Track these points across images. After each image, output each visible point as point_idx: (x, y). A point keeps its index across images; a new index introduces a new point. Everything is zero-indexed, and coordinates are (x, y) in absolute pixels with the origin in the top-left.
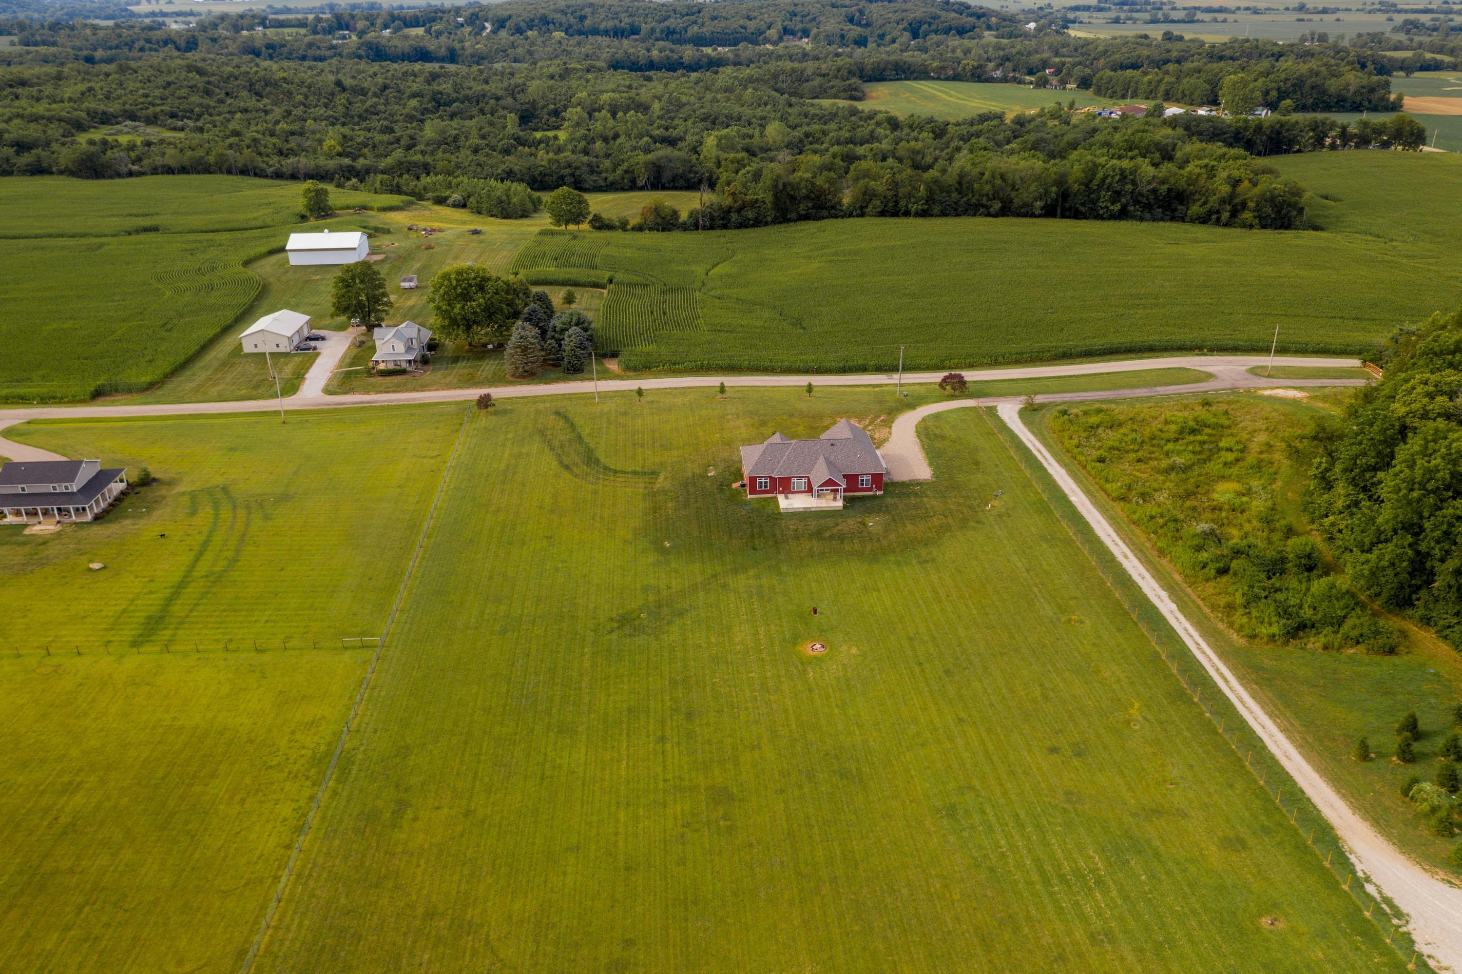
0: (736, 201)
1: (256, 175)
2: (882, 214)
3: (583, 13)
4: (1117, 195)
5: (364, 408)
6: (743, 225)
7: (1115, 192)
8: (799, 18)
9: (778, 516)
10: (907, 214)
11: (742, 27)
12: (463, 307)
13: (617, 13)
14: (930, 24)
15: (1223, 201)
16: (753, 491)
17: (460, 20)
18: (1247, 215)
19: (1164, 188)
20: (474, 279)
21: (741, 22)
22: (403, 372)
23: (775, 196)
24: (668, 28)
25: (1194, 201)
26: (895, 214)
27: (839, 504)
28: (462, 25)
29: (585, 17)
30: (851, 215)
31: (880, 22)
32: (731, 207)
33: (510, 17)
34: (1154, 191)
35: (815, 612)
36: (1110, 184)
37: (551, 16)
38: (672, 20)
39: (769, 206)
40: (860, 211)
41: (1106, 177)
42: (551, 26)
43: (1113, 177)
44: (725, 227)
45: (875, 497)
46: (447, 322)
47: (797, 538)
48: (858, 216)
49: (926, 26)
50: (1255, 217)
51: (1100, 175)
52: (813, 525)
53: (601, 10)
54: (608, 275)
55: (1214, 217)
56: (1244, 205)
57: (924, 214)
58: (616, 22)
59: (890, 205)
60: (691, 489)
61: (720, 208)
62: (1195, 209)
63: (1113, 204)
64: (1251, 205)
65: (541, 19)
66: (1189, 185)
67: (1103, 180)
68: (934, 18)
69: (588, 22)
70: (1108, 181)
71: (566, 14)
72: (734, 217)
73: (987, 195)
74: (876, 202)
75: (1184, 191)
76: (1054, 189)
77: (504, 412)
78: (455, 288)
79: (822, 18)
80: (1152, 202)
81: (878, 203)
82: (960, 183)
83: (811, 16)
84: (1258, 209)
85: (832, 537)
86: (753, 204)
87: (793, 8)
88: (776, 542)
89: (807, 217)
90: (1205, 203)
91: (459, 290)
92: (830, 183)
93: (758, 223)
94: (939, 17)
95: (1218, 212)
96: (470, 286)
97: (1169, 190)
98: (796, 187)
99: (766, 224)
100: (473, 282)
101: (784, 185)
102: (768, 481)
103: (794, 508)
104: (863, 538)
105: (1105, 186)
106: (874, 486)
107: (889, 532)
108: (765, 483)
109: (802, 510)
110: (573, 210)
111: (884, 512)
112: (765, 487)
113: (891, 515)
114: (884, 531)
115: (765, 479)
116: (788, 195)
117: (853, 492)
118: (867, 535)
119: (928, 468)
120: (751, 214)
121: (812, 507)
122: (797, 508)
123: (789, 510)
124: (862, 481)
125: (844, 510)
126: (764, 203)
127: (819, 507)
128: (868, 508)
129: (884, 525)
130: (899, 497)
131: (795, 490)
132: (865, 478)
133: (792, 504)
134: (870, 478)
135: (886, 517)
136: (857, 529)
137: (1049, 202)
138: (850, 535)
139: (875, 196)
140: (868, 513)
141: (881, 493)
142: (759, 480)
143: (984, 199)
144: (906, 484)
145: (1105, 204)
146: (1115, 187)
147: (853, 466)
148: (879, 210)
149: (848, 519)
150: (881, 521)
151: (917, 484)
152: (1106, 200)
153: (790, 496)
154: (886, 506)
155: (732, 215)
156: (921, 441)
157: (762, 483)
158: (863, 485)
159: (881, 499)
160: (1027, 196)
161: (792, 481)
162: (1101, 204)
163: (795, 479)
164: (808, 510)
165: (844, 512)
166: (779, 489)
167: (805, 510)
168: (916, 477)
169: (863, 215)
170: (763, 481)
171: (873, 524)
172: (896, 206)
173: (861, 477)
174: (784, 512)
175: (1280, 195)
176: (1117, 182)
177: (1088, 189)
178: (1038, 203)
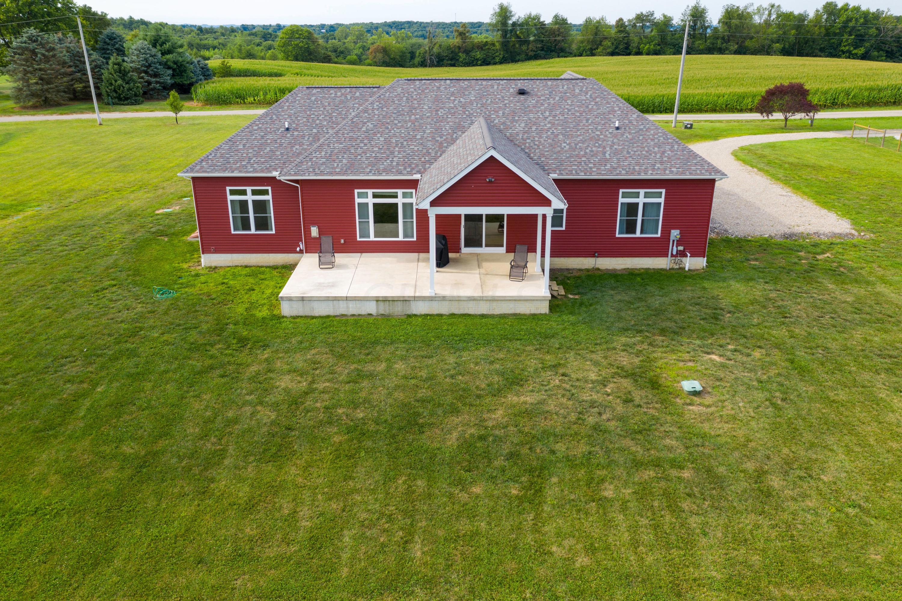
0: (464, 43)
2: (613, 54)
4: (860, 40)
6: (471, 63)
7: (859, 37)
10: (639, 53)
23: (504, 35)
26: (627, 52)
30: (581, 55)
32: (459, 48)
36: (854, 28)
39: (498, 46)
40: (589, 50)
41: (849, 20)
43: (856, 20)
44: (452, 65)
48: (588, 56)
51: (843, 18)
57: (656, 53)
59: (621, 45)
61: (448, 48)
63: (855, 49)
67: (845, 26)
70: (853, 24)
72: (462, 56)
73: (723, 38)
74: (607, 43)
76: (793, 32)
80: (895, 50)
81: (609, 44)
82: (694, 25)
86: (482, 46)
89: (536, 57)
93: (485, 62)
98: (525, 26)
99: (495, 64)
101: (514, 25)
102: (269, 197)
103: (336, 299)
104: (657, 464)
105: (849, 29)
106: (675, 234)
107: (808, 436)
108: (260, 206)
109: (371, 308)
110: (301, 44)
111: (734, 330)
112: (262, 224)
113: (777, 346)
114: (775, 427)
115: (254, 193)
116: (518, 37)
117: (593, 256)
118: (680, 452)
119: (824, 212)
120: (479, 55)
121: (416, 298)
122: (347, 299)
123: (315, 305)
124: (632, 209)
125: (555, 316)
126: (493, 45)
127: (444, 298)
128: (659, 312)
129: (760, 396)
130: (776, 280)
131: (372, 238)
132: (641, 200)
133: (333, 285)
134: (662, 200)
135: (757, 354)
136: (620, 409)
137: (787, 46)
138: (583, 448)
139: (606, 38)
140: (663, 332)
141: (700, 263)
142: (233, 192)
143: (719, 41)
144: (780, 246)
145: (847, 48)
146: (859, 30)
147: (595, 155)
148: (609, 50)
149: (571, 355)
150: (739, 373)
151: (815, 245)
152: (848, 45)
153: (340, 258)
154: (737, 308)
155: (460, 54)
156: (760, 170)
157: (246, 202)
158: (630, 227)
159: (706, 284)
160: (765, 39)
161: (358, 200)
162: (843, 48)
163: (370, 192)
164: (398, 309)
165: (554, 324)
166: (308, 232)
167: (384, 309)
168: (801, 229)
169: (593, 55)
170: (250, 198)
171: (699, 388)
172: (627, 48)
173: (625, 195)
174: (295, 313)
176: (861, 26)
177: (828, 34)
178: (777, 44)
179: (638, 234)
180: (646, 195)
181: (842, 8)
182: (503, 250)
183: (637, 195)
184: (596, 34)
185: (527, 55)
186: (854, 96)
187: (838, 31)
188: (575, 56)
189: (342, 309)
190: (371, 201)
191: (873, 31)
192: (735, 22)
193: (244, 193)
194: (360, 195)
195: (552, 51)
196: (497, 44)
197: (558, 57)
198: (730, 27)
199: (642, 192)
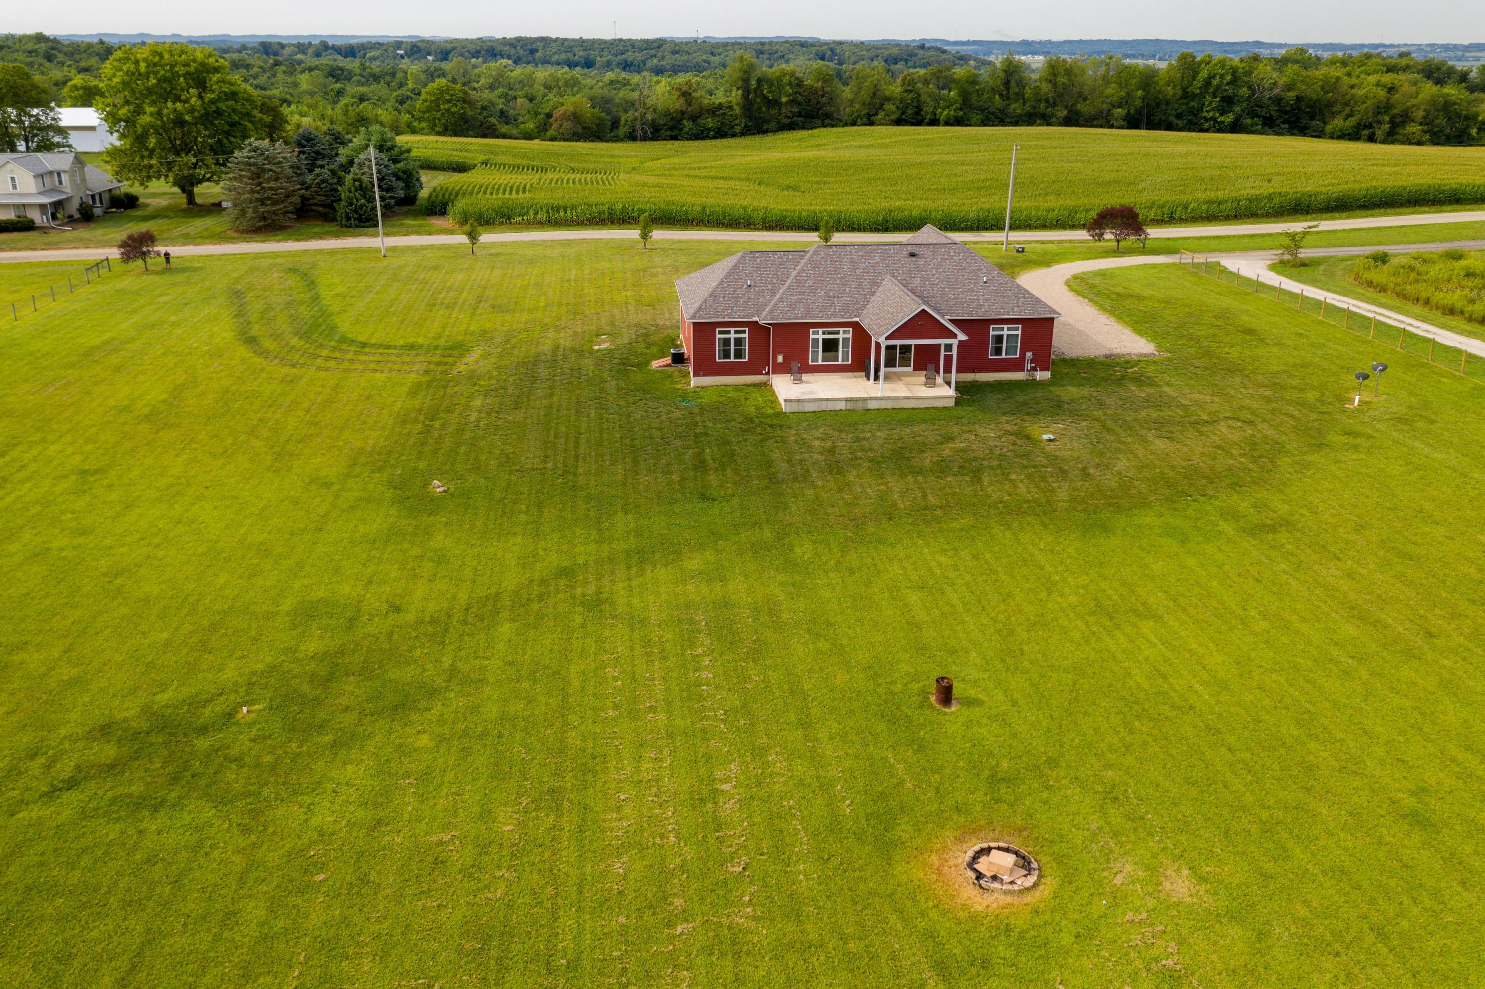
0: (689, 104)
2: (899, 122)
3: (534, 46)
4: (1228, 102)
6: (700, 135)
7: (1225, 98)
8: (766, 56)
9: (776, 420)
10: (934, 122)
11: (705, 61)
13: (571, 47)
14: (906, 61)
15: (1376, 111)
16: (705, 368)
18: (1413, 128)
19: (1293, 94)
21: (704, 57)
22: (26, 224)
23: (746, 96)
24: (626, 61)
25: (1334, 114)
26: (917, 121)
27: (951, 392)
29: (536, 51)
30: (854, 124)
32: (682, 113)
33: (454, 48)
34: (1278, 100)
35: (946, 695)
36: (1218, 87)
37: (498, 48)
38: (629, 54)
39: (737, 110)
41: (1211, 77)
42: (498, 58)
43: (1222, 77)
44: (674, 138)
45: (1032, 384)
48: (864, 125)
50: (1424, 132)
51: (1204, 74)
52: (879, 438)
53: (553, 44)
54: (482, 158)
55: (1367, 130)
56: (1406, 117)
57: (958, 122)
58: (570, 55)
59: (910, 112)
61: (667, 113)
62: (1338, 123)
63: (1221, 115)
64: (1420, 114)
65: (488, 51)
66: (1326, 92)
67: (1208, 82)
69: (538, 55)
70: (1215, 82)
71: (516, 48)
72: (687, 124)
73: (1047, 100)
74: (890, 107)
75: (1318, 100)
76: (1140, 93)
79: (792, 56)
80: (1275, 114)
81: (893, 108)
82: (1007, 84)
83: (779, 54)
84: (1426, 121)
86: (714, 110)
87: (760, 47)
89: (792, 127)
90: (1350, 115)
91: (152, 81)
93: (720, 133)
94: (916, 55)
95: (1371, 124)
97: (1299, 99)
98: (776, 83)
99: (734, 135)
101: (759, 81)
102: (746, 335)
103: (820, 400)
104: (1034, 467)
105: (1212, 89)
106: (1029, 355)
107: (1109, 455)
108: (738, 342)
109: (842, 406)
111: (1071, 412)
112: (738, 354)
113: (1096, 420)
114: (1092, 452)
115: (736, 332)
116: (765, 97)
117: (973, 372)
118: (1045, 461)
119: (1138, 337)
120: (710, 122)
121: (871, 399)
122: (827, 400)
123: (806, 404)
124: (999, 339)
125: (959, 408)
126: (730, 108)
127: (889, 398)
128: (1024, 404)
129: (1085, 441)
130: (1097, 385)
131: (820, 362)
132: (1005, 333)
133: (812, 393)
134: (1019, 332)
135: (1084, 423)
136: (1011, 447)
137: (1132, 112)
138: (996, 463)
139: (888, 99)
140: (1028, 414)
141: (1047, 375)
142: (720, 332)
143: (1043, 106)
144: (1101, 363)
145: (1211, 114)
146: (1226, 90)
147: (973, 302)
148: (894, 117)
149: (977, 427)
150: (1074, 431)
151: (1127, 362)
152: (1213, 110)
153: (805, 377)
154: (1072, 401)
155: (684, 122)
156: (1090, 301)
157: (729, 339)
158: (998, 351)
159: (1052, 388)
160: (1103, 102)
161: (812, 336)
162: (1206, 114)
163: (821, 330)
164: (860, 405)
165: (960, 411)
166: (775, 359)
167: (850, 406)
168: (1118, 351)
169: (871, 124)
170: (732, 336)
171: (1052, 437)
172: (918, 113)
173: (994, 329)
174: (793, 410)
175: (1455, 104)
176: (1228, 84)
177: (1186, 95)
178: (1119, 110)
179: (1004, 356)
180: (1009, 329)
181: (1202, 61)
182: (911, 369)
183: (1003, 329)
184: (874, 94)
185: (779, 123)
186: (1193, 210)
187: (1198, 91)
188: (846, 125)
189: (823, 406)
190: (821, 337)
191: (1244, 91)
192: (1062, 79)
193: (729, 332)
194: (814, 333)
195: (813, 118)
196: (735, 107)
197: (824, 126)
198: (1055, 85)
199: (1006, 327)
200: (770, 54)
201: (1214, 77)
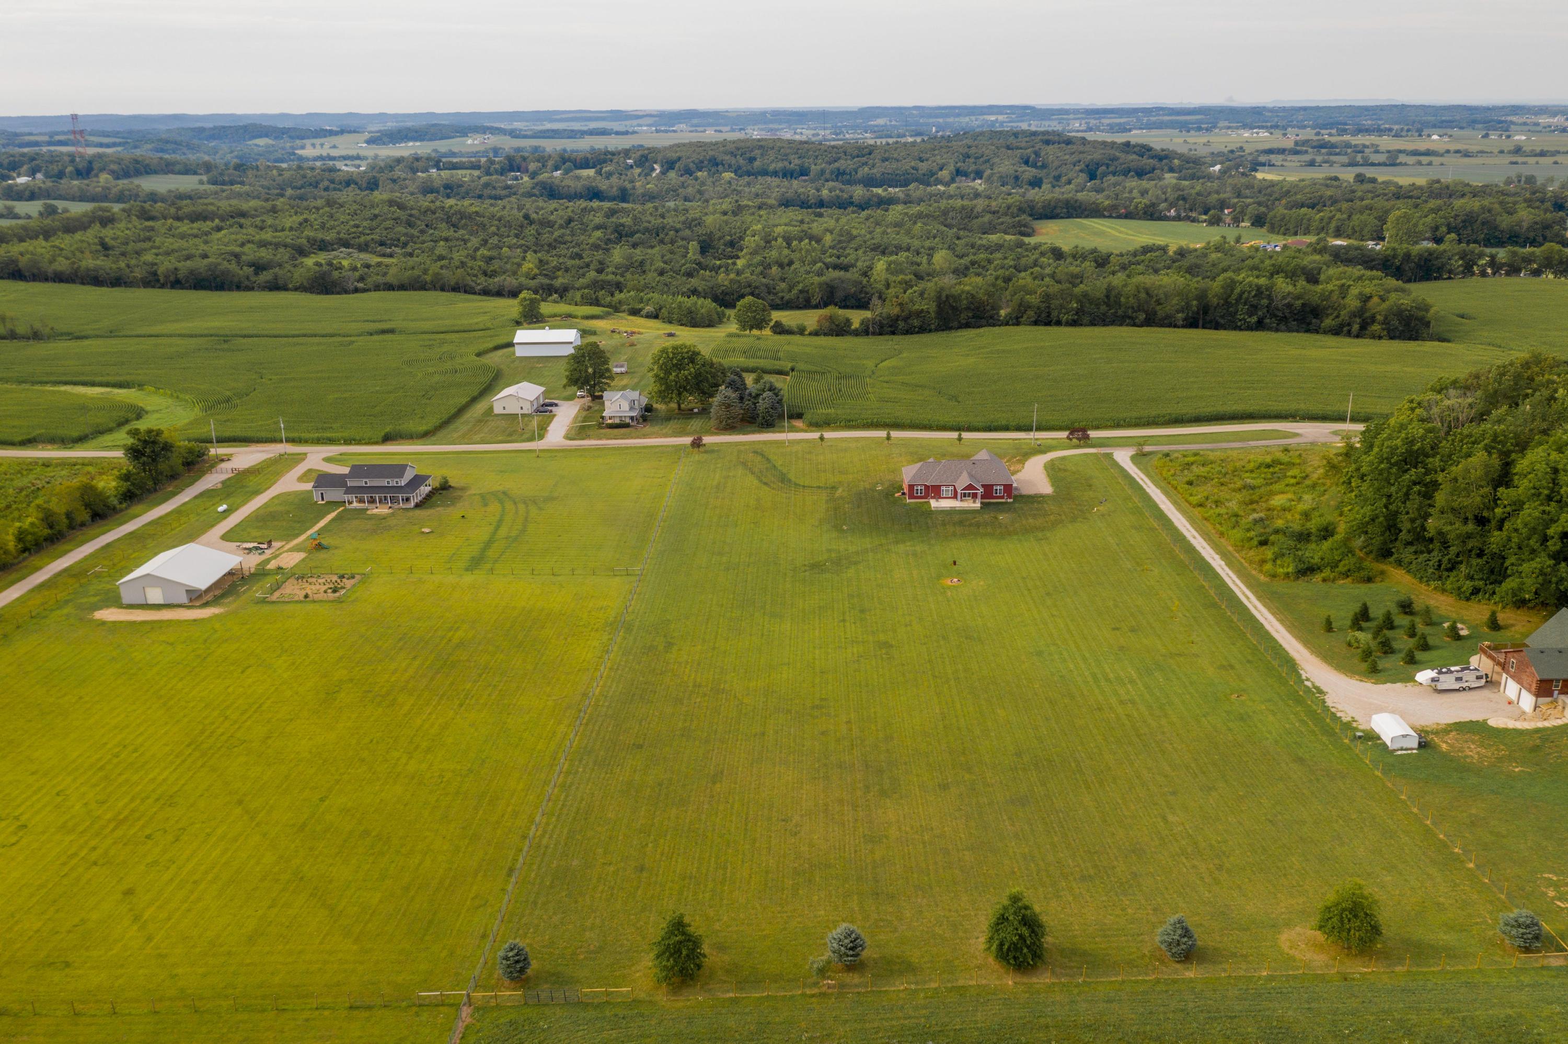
0: (903, 311)
1: (466, 292)
2: (1036, 323)
3: (752, 155)
4: (1254, 308)
5: (598, 449)
6: (908, 332)
7: (1252, 306)
8: (972, 160)
9: (930, 513)
10: (1059, 323)
11: (913, 168)
12: (677, 376)
13: (786, 155)
15: (1353, 315)
16: (911, 497)
17: (630, 161)
18: (1376, 327)
19: (1299, 303)
20: (687, 353)
21: (913, 164)
22: (626, 426)
23: (939, 306)
24: (839, 170)
25: (1328, 315)
26: (1048, 323)
27: (978, 505)
28: (632, 167)
29: (755, 159)
30: (1007, 324)
31: (1056, 164)
32: (898, 316)
33: (679, 159)
34: (1289, 306)
35: (955, 563)
36: (1247, 299)
37: (720, 157)
38: (842, 161)
39: (933, 315)
40: (1015, 320)
41: (1243, 292)
42: (720, 168)
43: (1249, 292)
44: (893, 333)
45: (1006, 503)
46: (663, 387)
47: (944, 524)
48: (1013, 325)
49: (1104, 168)
50: (1383, 329)
51: (1238, 290)
52: (956, 518)
53: (770, 152)
54: (790, 365)
55: (1345, 329)
56: (1373, 319)
57: (1074, 323)
58: (786, 163)
59: (1043, 315)
60: (863, 497)
61: (889, 317)
62: (1328, 322)
63: (1250, 317)
64: (1380, 318)
65: (710, 161)
66: (1323, 301)
67: (1241, 295)
68: (1112, 160)
69: (757, 164)
70: (1246, 295)
71: (735, 156)
72: (901, 324)
73: (1133, 308)
74: (1031, 313)
75: (1318, 306)
76: (1195, 303)
77: (712, 451)
78: (672, 359)
79: (996, 160)
80: (1287, 315)
82: (1108, 297)
83: (985, 158)
84: (1386, 322)
85: (971, 525)
86: (919, 313)
87: (966, 150)
88: (928, 527)
89: (967, 326)
90: (1337, 317)
91: (675, 361)
92: (989, 295)
93: (922, 330)
94: (1118, 159)
95: (1349, 325)
96: (683, 358)
97: (1303, 305)
98: (957, 298)
99: (930, 331)
100: (686, 355)
101: (947, 297)
102: (923, 489)
103: (943, 507)
104: (995, 525)
105: (1244, 300)
106: (1006, 495)
107: (1015, 523)
109: (949, 509)
110: (758, 317)
111: (1012, 510)
112: (921, 494)
113: (1018, 514)
114: (1011, 522)
115: (920, 488)
116: (951, 307)
117: (987, 499)
119: (1051, 488)
120: (916, 323)
121: (956, 507)
123: (939, 508)
124: (995, 490)
126: (929, 313)
127: (962, 507)
128: (1000, 509)
130: (1025, 503)
131: (944, 496)
132: (998, 489)
133: (940, 505)
134: (1002, 489)
135: (1014, 515)
136: (989, 519)
137: (1190, 317)
138: (983, 523)
139: (1029, 309)
140: (998, 511)
141: (1008, 500)
142: (916, 487)
143: (1130, 311)
144: (1031, 497)
145: (1242, 318)
146: (1252, 301)
147: (988, 480)
148: (1033, 319)
149: (982, 514)
150: (1010, 515)
151: (1040, 496)
152: (1245, 313)
153: (939, 500)
154: (1014, 508)
155: (900, 321)
156: (1042, 469)
158: (995, 494)
159: (1009, 504)
160: (1170, 312)
161: (941, 489)
162: (1238, 318)
163: (944, 488)
164: (953, 508)
165: (979, 510)
166: (931, 495)
168: (1041, 492)
171: (1000, 517)
172: (1048, 318)
173: (992, 488)
174: (936, 509)
175: (1407, 310)
176: (1253, 297)
177: (1227, 303)
178: (1180, 315)
179: (998, 495)
182: (969, 499)
183: (997, 487)
184: (1022, 303)
185: (959, 322)
187: (1234, 301)
191: (1266, 301)
192: (1144, 296)
195: (981, 319)
196: (932, 312)
198: (1139, 299)
200: (976, 158)
201: (1244, 293)
